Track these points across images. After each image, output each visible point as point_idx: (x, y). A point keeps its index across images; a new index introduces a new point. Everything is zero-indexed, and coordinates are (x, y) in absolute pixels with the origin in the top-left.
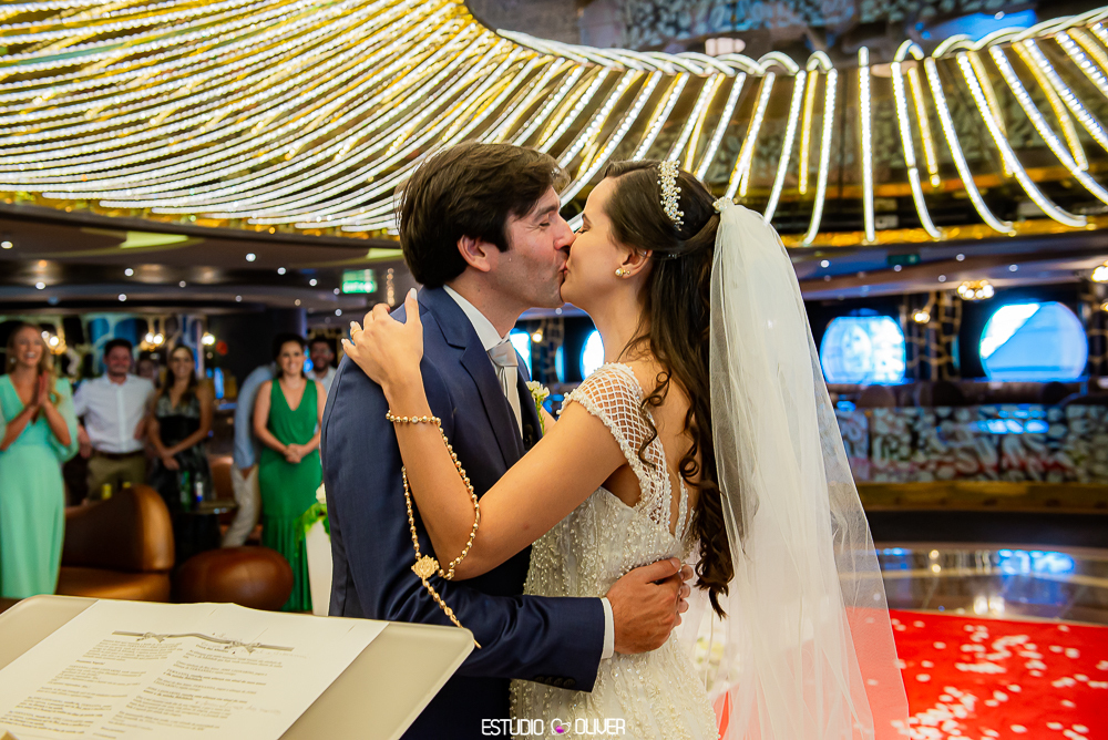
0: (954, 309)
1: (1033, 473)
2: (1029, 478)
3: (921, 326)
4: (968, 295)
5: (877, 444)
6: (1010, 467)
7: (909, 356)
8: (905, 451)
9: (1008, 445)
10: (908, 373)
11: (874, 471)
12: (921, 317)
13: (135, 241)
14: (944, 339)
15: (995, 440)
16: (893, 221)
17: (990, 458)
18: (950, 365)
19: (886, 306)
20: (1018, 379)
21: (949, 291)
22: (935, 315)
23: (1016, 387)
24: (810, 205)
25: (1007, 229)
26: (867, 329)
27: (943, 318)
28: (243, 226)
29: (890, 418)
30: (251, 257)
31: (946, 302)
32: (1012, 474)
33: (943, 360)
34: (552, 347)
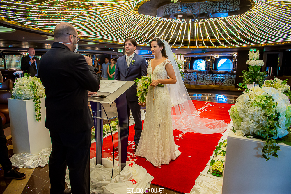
0: (214, 59)
1: (220, 84)
2: (219, 85)
3: (209, 62)
4: (216, 57)
5: (198, 79)
6: (217, 83)
7: (206, 66)
8: (202, 80)
9: (217, 80)
10: (206, 69)
11: (197, 83)
12: (209, 60)
13: (89, 43)
14: (212, 64)
15: (215, 79)
16: (201, 45)
17: (214, 82)
18: (212, 68)
19: (203, 58)
20: (222, 71)
21: (213, 56)
22: (211, 60)
23: (222, 72)
24: (188, 42)
25: (217, 47)
26: (201, 62)
27: (212, 61)
28: (105, 42)
29: (200, 75)
30: (105, 46)
31: (213, 58)
32: (217, 84)
33: (211, 67)
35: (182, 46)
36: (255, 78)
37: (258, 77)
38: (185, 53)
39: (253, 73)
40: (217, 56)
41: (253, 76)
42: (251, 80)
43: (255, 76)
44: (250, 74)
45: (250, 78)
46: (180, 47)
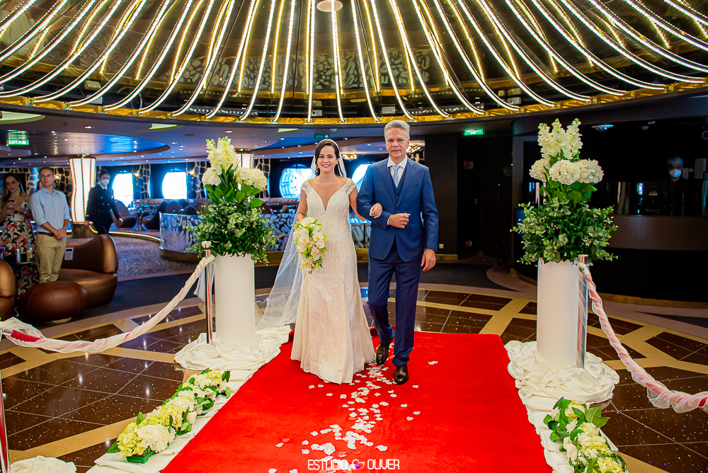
4: (347, 158)
16: (320, 113)
24: (277, 101)
26: (300, 174)
34: (145, 180)
35: (250, 117)
36: (581, 234)
37: (590, 229)
38: (256, 147)
39: (569, 213)
40: (349, 156)
41: (569, 230)
42: (567, 244)
43: (579, 227)
44: (557, 218)
45: (561, 237)
46: (243, 119)
